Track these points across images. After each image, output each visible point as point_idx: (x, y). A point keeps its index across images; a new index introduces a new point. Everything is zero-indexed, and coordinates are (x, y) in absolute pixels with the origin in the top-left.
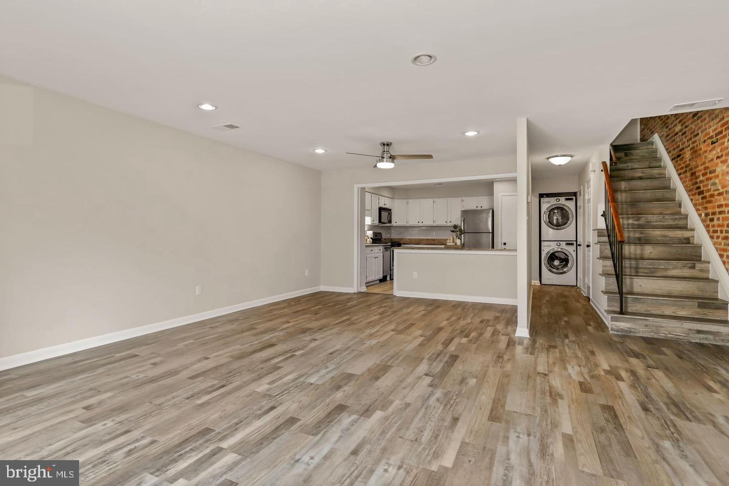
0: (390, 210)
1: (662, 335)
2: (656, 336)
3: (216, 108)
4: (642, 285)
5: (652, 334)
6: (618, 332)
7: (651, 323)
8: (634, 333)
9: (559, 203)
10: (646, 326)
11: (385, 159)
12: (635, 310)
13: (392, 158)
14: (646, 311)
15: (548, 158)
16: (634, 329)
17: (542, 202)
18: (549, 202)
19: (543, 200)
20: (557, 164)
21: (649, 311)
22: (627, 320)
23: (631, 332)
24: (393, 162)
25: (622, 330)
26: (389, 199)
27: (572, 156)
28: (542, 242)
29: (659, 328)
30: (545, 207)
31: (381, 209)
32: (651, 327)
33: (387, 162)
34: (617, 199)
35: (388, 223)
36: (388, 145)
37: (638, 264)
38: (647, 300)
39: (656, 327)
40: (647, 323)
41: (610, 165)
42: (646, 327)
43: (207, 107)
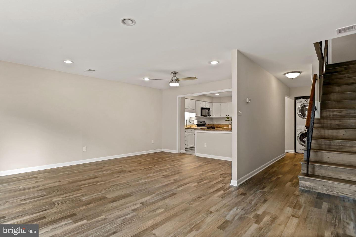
0: (210, 109)
1: (334, 193)
2: (330, 193)
3: (73, 62)
4: (330, 157)
5: (328, 191)
6: (304, 188)
7: (327, 184)
8: (315, 189)
9: (307, 102)
10: (324, 185)
11: (173, 81)
12: (321, 174)
13: (177, 80)
14: (328, 175)
15: (285, 74)
16: (315, 187)
17: (296, 102)
18: (301, 102)
19: (297, 101)
20: (291, 78)
21: (330, 175)
22: (310, 181)
23: (313, 189)
24: (178, 82)
25: (307, 187)
26: (209, 103)
27: (300, 72)
28: (296, 127)
29: (332, 188)
30: (298, 105)
31: (202, 109)
32: (327, 187)
33: (174, 82)
34: (331, 98)
35: (208, 116)
36: (175, 73)
37: (331, 142)
38: (329, 167)
39: (331, 187)
40: (324, 184)
41: (320, 76)
42: (323, 187)
43: (68, 62)
